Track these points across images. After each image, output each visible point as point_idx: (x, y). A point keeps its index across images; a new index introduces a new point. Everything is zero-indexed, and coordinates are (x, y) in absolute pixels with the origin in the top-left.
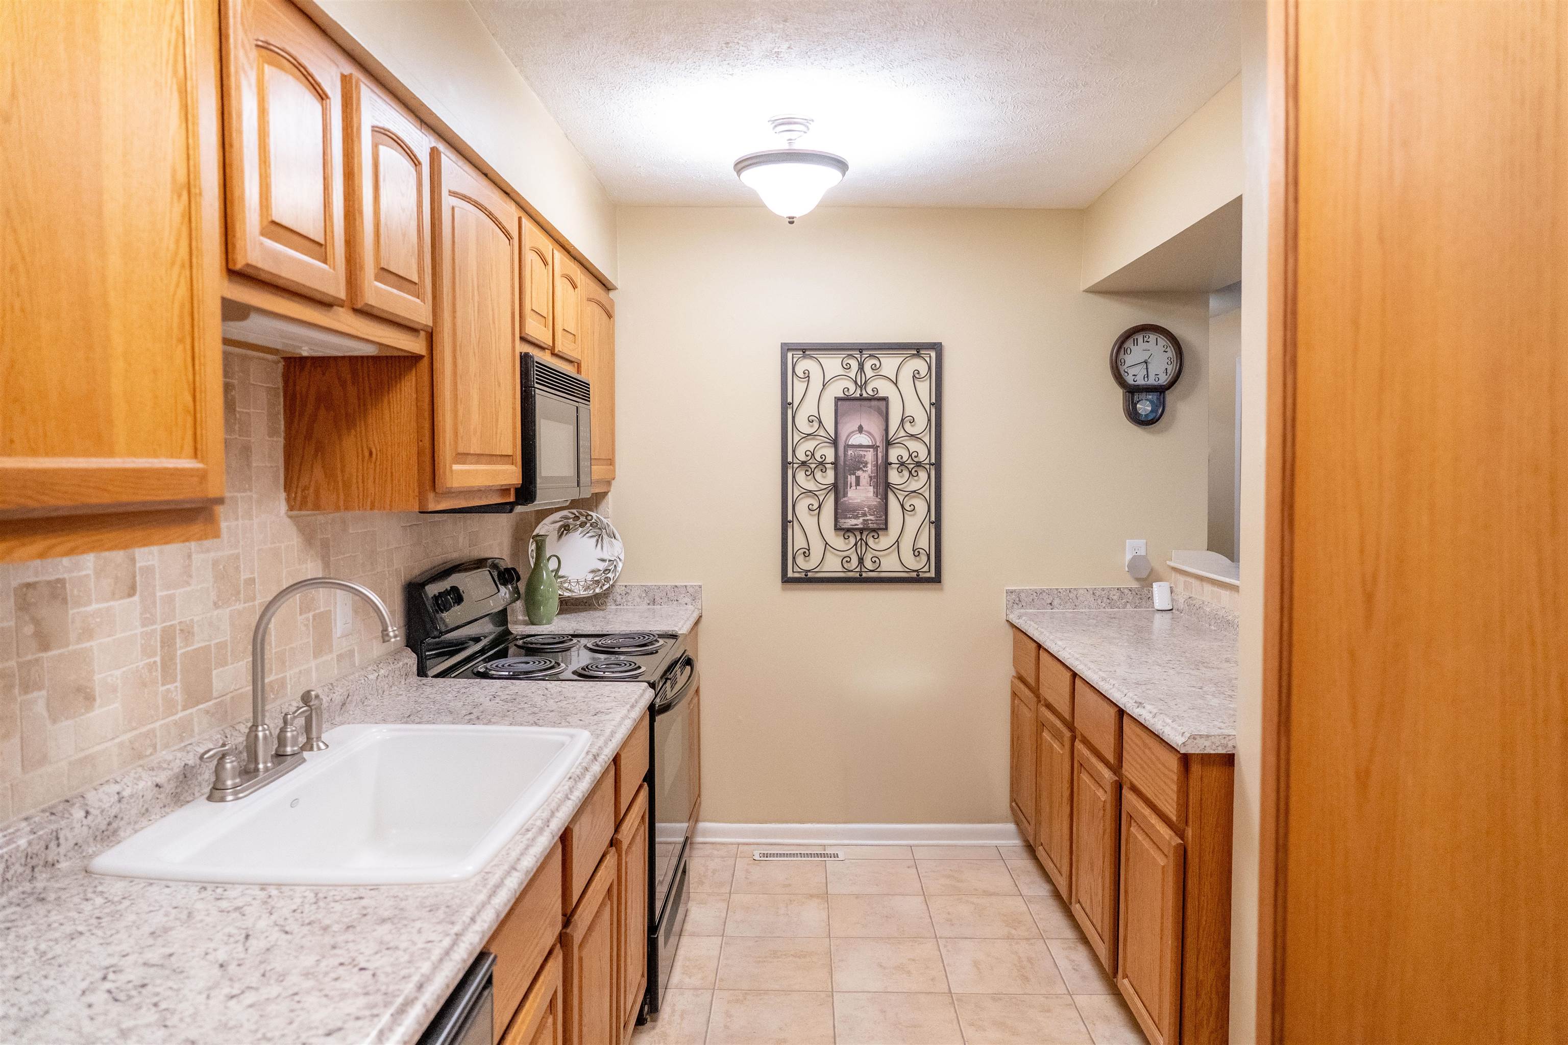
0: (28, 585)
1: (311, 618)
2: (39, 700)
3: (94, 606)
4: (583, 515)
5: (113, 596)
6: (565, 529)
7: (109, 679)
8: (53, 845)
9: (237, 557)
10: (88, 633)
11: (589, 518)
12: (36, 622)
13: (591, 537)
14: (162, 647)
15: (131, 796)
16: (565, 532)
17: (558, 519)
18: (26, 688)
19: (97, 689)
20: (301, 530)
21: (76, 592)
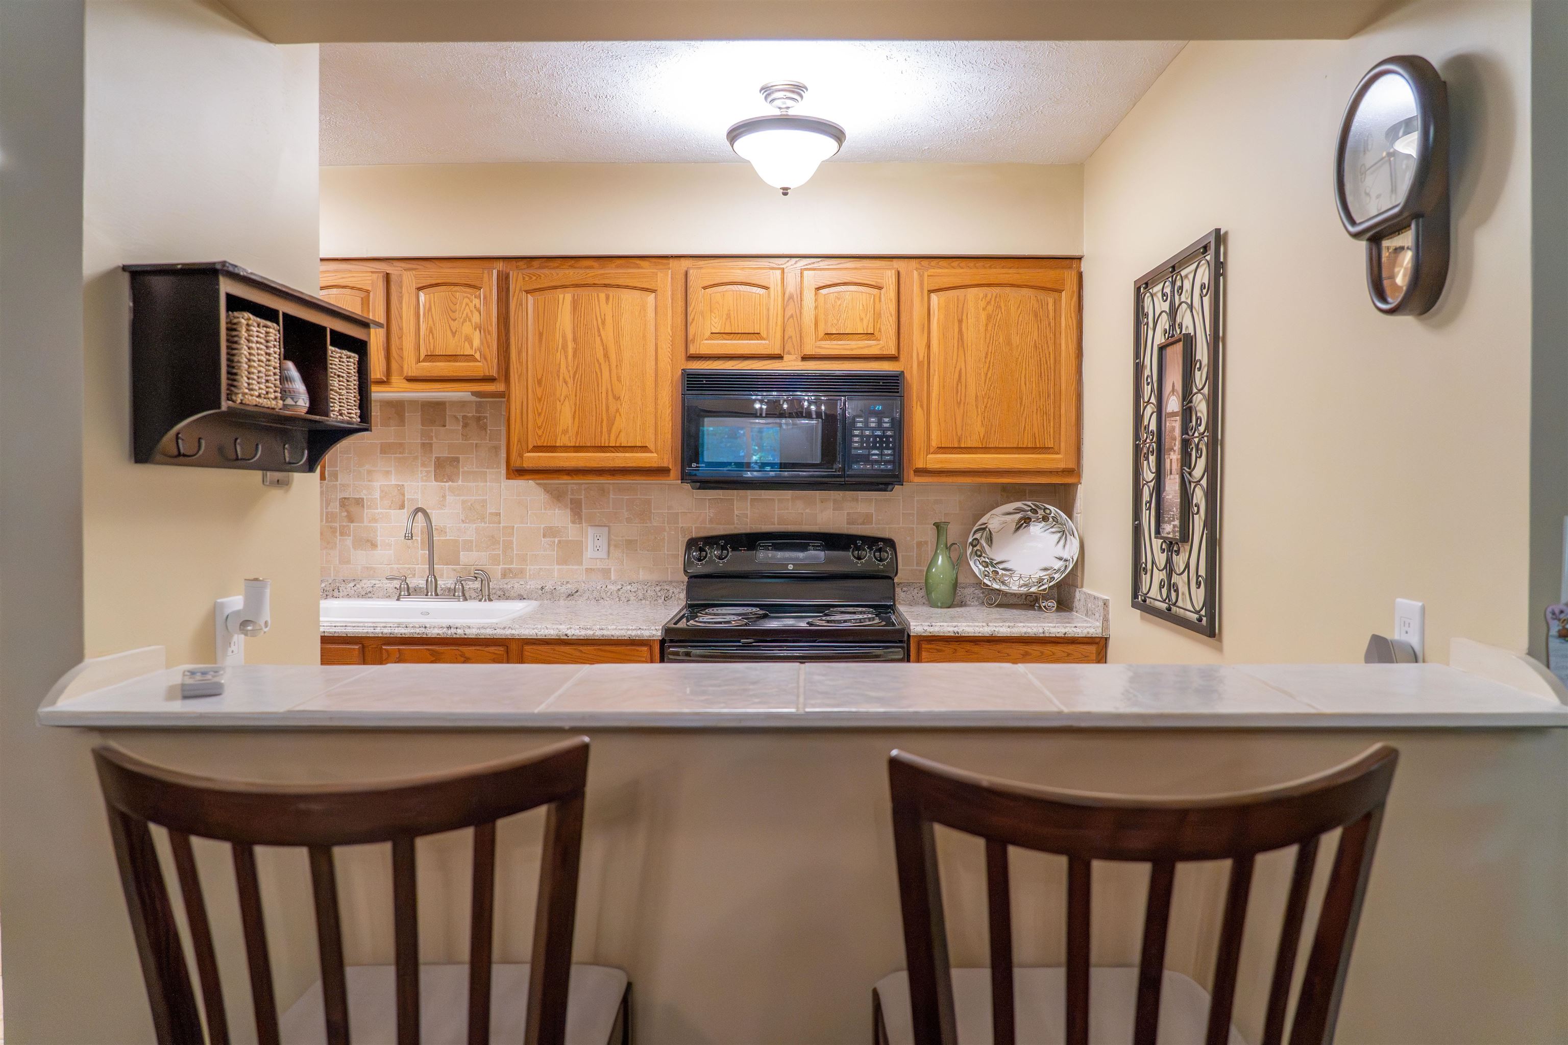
0: (345, 498)
1: (556, 542)
2: (349, 541)
3: (379, 510)
4: (1040, 509)
5: (390, 508)
6: (1025, 522)
7: (387, 541)
8: (336, 590)
9: (485, 501)
10: (374, 520)
11: (1048, 511)
12: (347, 511)
13: (1054, 533)
14: (421, 534)
15: (380, 587)
16: (1025, 525)
17: (1011, 511)
18: (342, 534)
19: (379, 543)
20: (547, 490)
21: (369, 503)
